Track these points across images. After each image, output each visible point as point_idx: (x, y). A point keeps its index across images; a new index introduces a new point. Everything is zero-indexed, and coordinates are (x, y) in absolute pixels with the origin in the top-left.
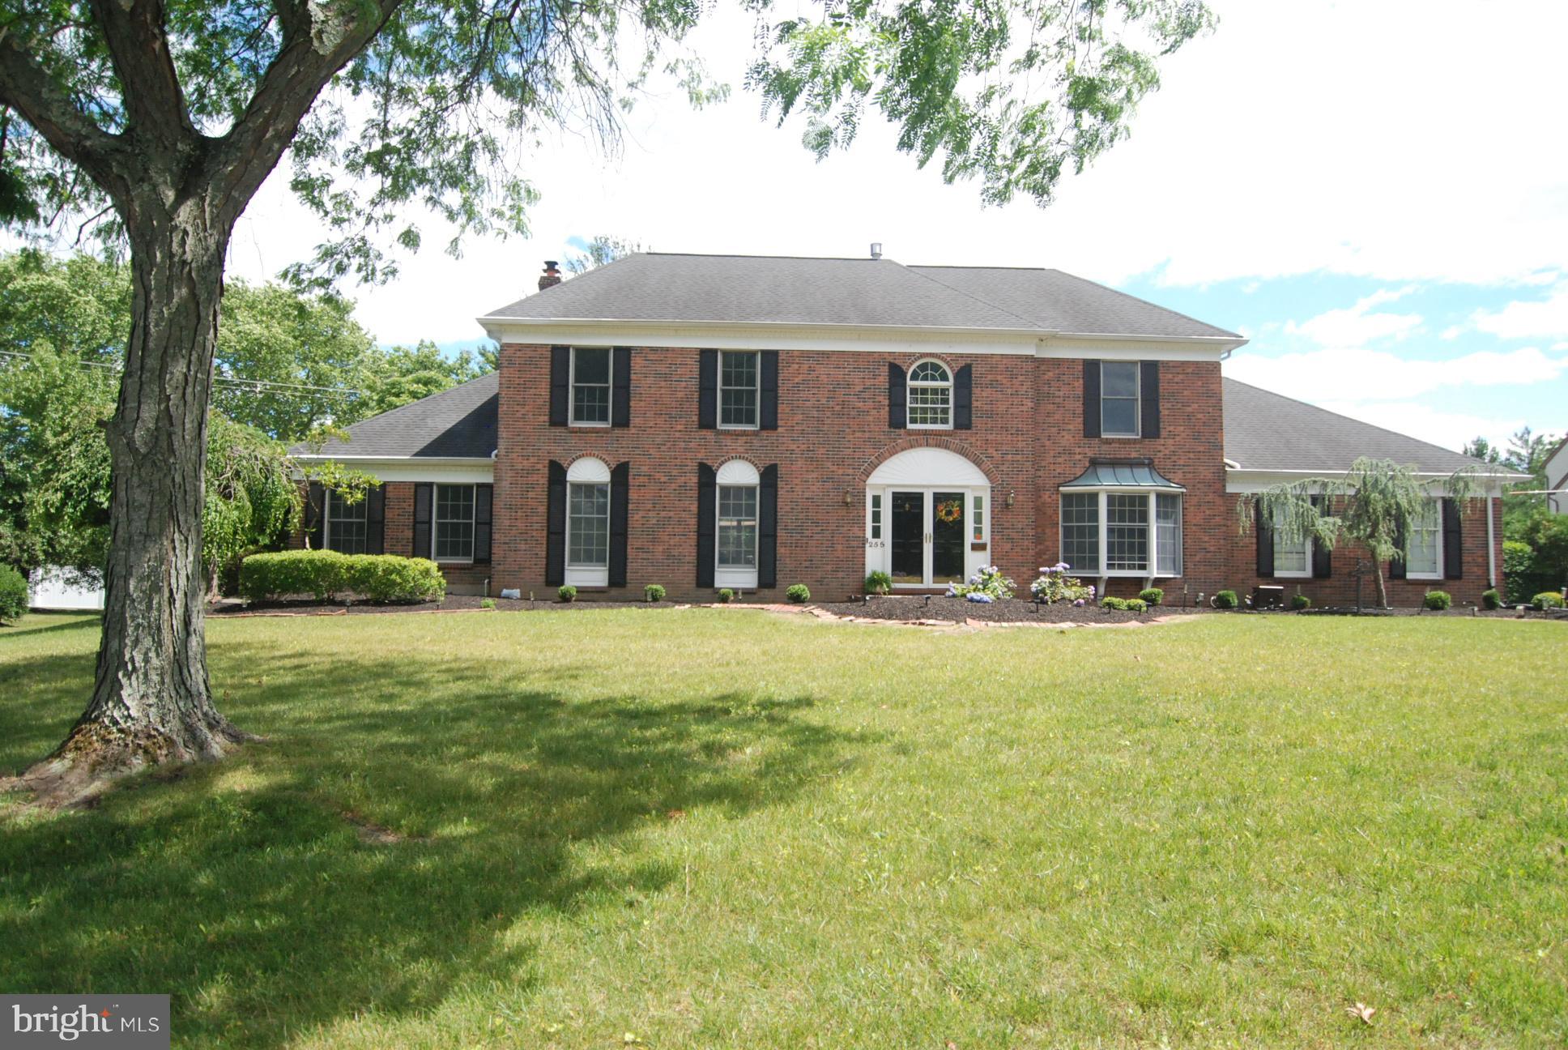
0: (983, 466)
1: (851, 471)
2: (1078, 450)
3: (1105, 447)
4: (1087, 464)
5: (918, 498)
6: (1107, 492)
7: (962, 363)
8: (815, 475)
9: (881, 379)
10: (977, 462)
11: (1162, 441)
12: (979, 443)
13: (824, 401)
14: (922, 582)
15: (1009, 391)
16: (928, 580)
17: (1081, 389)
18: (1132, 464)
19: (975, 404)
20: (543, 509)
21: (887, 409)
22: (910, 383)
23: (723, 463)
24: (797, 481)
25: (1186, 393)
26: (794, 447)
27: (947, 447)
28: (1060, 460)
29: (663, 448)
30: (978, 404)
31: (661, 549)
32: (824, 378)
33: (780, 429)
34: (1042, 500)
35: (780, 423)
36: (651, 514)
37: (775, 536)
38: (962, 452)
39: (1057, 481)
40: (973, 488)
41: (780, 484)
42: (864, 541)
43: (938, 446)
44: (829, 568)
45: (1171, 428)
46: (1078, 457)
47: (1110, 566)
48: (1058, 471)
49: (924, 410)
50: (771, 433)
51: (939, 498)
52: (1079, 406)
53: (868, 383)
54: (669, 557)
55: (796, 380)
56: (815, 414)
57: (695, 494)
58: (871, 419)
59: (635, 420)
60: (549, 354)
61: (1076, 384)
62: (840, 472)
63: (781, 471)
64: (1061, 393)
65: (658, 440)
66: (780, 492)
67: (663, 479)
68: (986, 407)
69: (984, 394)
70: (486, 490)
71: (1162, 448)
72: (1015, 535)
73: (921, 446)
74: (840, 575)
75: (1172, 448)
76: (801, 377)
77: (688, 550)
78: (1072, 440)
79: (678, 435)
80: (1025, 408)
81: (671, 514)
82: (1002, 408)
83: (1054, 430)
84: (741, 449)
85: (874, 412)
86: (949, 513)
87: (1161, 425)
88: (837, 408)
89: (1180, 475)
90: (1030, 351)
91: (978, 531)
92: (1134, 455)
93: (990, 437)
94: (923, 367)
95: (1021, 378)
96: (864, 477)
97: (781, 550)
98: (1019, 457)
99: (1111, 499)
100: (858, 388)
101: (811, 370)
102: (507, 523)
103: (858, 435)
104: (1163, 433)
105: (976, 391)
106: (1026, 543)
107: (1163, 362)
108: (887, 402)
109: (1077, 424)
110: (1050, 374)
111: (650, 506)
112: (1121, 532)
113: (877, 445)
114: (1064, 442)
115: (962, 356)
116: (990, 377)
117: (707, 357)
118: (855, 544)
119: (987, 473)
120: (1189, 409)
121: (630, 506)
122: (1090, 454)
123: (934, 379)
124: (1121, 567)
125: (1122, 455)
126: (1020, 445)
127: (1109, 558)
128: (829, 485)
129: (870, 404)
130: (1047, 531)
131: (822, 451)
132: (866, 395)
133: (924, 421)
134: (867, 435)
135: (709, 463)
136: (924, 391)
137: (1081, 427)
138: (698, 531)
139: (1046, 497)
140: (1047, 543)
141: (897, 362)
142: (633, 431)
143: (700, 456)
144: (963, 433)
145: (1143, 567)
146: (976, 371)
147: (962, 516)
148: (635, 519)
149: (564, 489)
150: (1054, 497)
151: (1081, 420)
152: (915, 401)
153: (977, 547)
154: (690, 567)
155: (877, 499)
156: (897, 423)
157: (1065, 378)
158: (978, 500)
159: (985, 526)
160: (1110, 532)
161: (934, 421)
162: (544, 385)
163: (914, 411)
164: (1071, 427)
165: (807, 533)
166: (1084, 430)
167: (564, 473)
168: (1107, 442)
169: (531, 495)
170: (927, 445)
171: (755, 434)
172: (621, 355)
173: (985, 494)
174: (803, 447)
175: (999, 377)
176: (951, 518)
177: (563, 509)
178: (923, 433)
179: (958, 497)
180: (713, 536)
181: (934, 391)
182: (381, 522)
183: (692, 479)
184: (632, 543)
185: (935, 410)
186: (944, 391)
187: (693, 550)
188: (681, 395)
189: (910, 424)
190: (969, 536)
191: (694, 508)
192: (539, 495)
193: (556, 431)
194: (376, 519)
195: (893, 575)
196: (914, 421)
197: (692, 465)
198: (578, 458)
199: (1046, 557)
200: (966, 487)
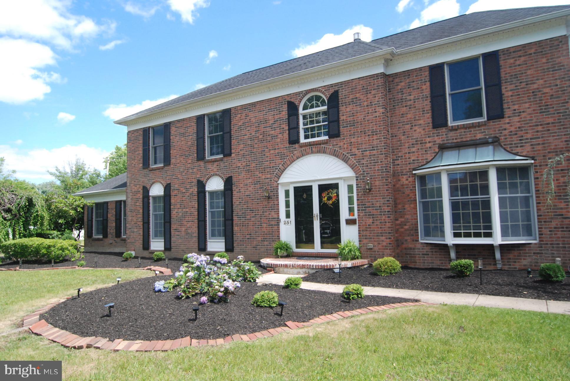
0: (349, 162)
1: (269, 176)
2: (428, 140)
3: (452, 134)
4: (437, 150)
5: (310, 188)
6: (447, 170)
7: (332, 91)
8: (250, 180)
9: (284, 113)
10: (345, 160)
11: (507, 120)
12: (345, 146)
13: (253, 134)
14: (314, 249)
15: (365, 104)
16: (317, 247)
17: (429, 90)
18: (475, 144)
19: (342, 118)
20: (141, 211)
21: (287, 132)
22: (301, 111)
23: (208, 179)
24: (242, 185)
25: (529, 72)
26: (239, 165)
27: (324, 152)
28: (413, 150)
29: (184, 174)
30: (344, 117)
31: (184, 229)
32: (253, 120)
33: (233, 155)
34: (401, 183)
35: (233, 151)
36: (180, 210)
37: (232, 220)
38: (335, 154)
39: (412, 166)
40: (344, 179)
41: (234, 188)
42: (278, 220)
43: (319, 152)
44: (260, 239)
45: (516, 107)
46: (428, 145)
47: (456, 235)
48: (413, 158)
49: (313, 129)
50: (229, 158)
51: (323, 188)
52: (427, 105)
53: (277, 117)
54: (187, 234)
55: (240, 124)
56: (249, 142)
57: (196, 198)
58: (279, 140)
59: (173, 161)
60: (142, 133)
61: (424, 87)
62: (263, 177)
63: (234, 180)
64: (412, 97)
65: (181, 170)
66: (234, 193)
67: (184, 191)
68: (349, 119)
69: (348, 110)
71: (507, 126)
72: (375, 212)
73: (308, 154)
74: (266, 243)
75: (518, 125)
76: (242, 122)
77: (194, 230)
78: (423, 132)
79: (189, 165)
80: (377, 114)
81: (187, 210)
82: (361, 117)
83: (408, 127)
84: (215, 170)
85: (280, 136)
86: (329, 198)
87: (505, 106)
88: (261, 137)
89: (528, 148)
90: (380, 70)
91: (351, 210)
92: (479, 136)
93: (353, 140)
94: (310, 100)
95: (373, 92)
96: (276, 179)
97: (236, 228)
98: (375, 152)
99: (453, 176)
100: (271, 122)
101: (247, 116)
102: (130, 218)
103: (272, 152)
104: (508, 113)
105: (342, 109)
106: (384, 217)
107: (503, 50)
108: (287, 128)
109: (428, 117)
110: (403, 84)
111: (179, 206)
112: (465, 204)
113: (282, 156)
114: (416, 135)
115: (332, 86)
116: (351, 97)
117: (200, 119)
118: (273, 223)
119: (352, 167)
120: (535, 86)
121: (172, 207)
122: (439, 141)
123: (318, 106)
124: (468, 235)
125: (468, 137)
126: (375, 142)
127: (454, 228)
128: (258, 186)
129: (278, 131)
130: (406, 206)
131: (254, 165)
132: (275, 126)
133: (313, 136)
134: (277, 151)
135: (202, 179)
136: (311, 115)
137: (430, 121)
138: (198, 219)
139: (404, 180)
140: (407, 216)
141: (292, 100)
142: (172, 166)
143: (198, 176)
144: (335, 141)
145: (489, 235)
146: (341, 95)
147: (338, 201)
148: (174, 213)
149: (149, 199)
150: (410, 179)
151: (429, 115)
152: (304, 124)
153: (349, 222)
154: (196, 239)
155: (287, 193)
156: (294, 140)
157: (414, 84)
158: (350, 188)
159: (355, 206)
160: (454, 206)
161: (319, 135)
162: (141, 149)
163: (306, 130)
164: (421, 122)
165: (248, 217)
166: (433, 122)
167: (148, 192)
168: (454, 129)
169: (138, 204)
170: (312, 152)
171: (221, 160)
172: (167, 126)
173: (354, 183)
174: (244, 164)
175: (358, 95)
176: (331, 202)
177: (149, 210)
178: (310, 144)
179: (335, 186)
180: (205, 221)
181: (318, 114)
182: (107, 220)
183: (195, 190)
184: (173, 227)
185: (319, 128)
186: (324, 113)
187: (196, 229)
188: (189, 143)
189: (302, 140)
190: (344, 214)
191: (196, 206)
192: (140, 203)
193: (146, 171)
194: (105, 218)
195: (297, 242)
196: (306, 137)
197: (195, 182)
198: (153, 183)
199: (406, 227)
200: (340, 178)
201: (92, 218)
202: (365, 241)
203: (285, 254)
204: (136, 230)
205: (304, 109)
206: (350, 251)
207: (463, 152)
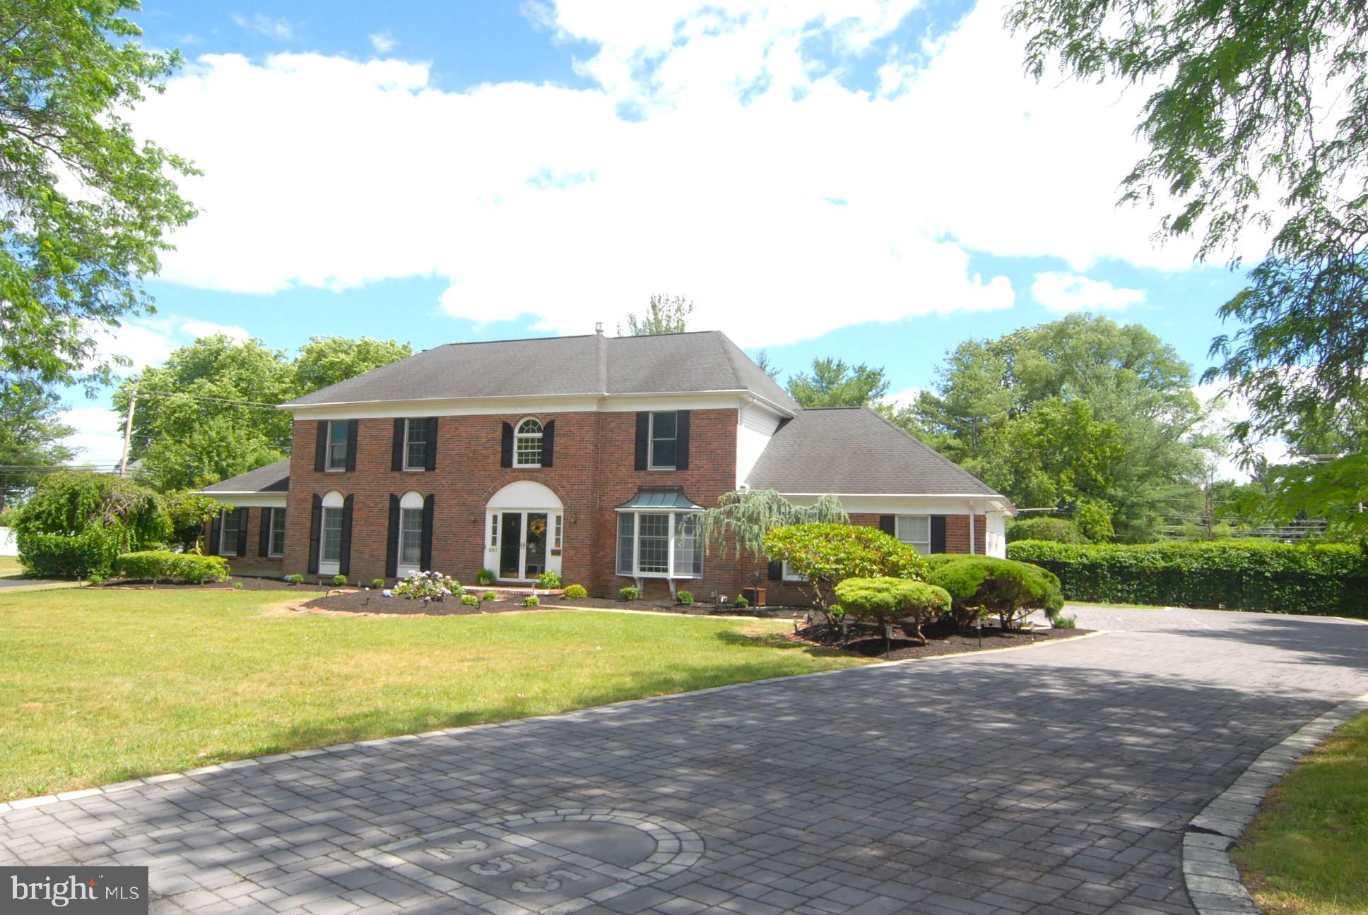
0: (559, 494)
1: (476, 499)
2: (630, 480)
3: (649, 478)
4: (635, 492)
5: (517, 517)
6: (641, 512)
7: (548, 420)
8: (455, 501)
9: (497, 433)
10: (556, 491)
11: (690, 472)
12: (557, 477)
13: (463, 450)
14: (517, 577)
15: (578, 438)
16: (522, 576)
17: (634, 434)
18: (665, 490)
19: (555, 448)
20: (309, 525)
21: (500, 453)
22: (516, 434)
23: (404, 494)
24: (445, 506)
25: (709, 434)
26: (444, 482)
27: (536, 481)
28: (618, 488)
29: (372, 484)
30: (558, 448)
31: (367, 551)
32: (464, 435)
33: (437, 470)
34: (604, 518)
35: (437, 465)
36: (364, 528)
37: (431, 543)
38: (546, 484)
39: (615, 503)
40: (554, 510)
41: (436, 508)
42: (483, 547)
43: (531, 479)
44: (461, 566)
45: (697, 462)
46: (630, 485)
47: (642, 570)
48: (615, 495)
49: (527, 454)
50: (432, 473)
51: (532, 517)
52: (632, 448)
53: (490, 436)
54: (372, 556)
55: (448, 436)
56: (457, 459)
57: (387, 514)
58: (490, 461)
59: (358, 467)
60: (316, 426)
61: (631, 431)
62: (470, 499)
63: (436, 498)
64: (620, 438)
65: (370, 479)
66: (436, 513)
67: (372, 505)
68: (563, 451)
69: (562, 441)
70: (281, 512)
71: (689, 477)
72: (577, 544)
73: (519, 480)
74: (468, 571)
75: (697, 477)
76: (450, 434)
77: (382, 552)
78: (626, 472)
79: (381, 475)
80: (588, 451)
81: (374, 528)
82: (572, 451)
83: (615, 465)
84: (414, 484)
85: (492, 457)
86: (537, 528)
87: (690, 460)
88: (471, 454)
89: (702, 498)
90: (594, 408)
91: (557, 541)
92: (669, 483)
93: (564, 472)
94: (527, 423)
95: (586, 429)
96: (484, 502)
97: (434, 553)
98: (583, 487)
99: (644, 518)
100: (484, 440)
101: (456, 429)
102: (291, 533)
103: (482, 472)
104: (691, 466)
105: (557, 440)
106: (585, 550)
107: (693, 411)
108: (500, 449)
109: (631, 460)
110: (614, 424)
111: (363, 523)
112: (651, 543)
113: (493, 478)
114: (621, 474)
115: (548, 414)
116: (566, 429)
117: (399, 423)
118: (478, 549)
119: (562, 498)
120: (712, 447)
121: (353, 523)
122: (639, 483)
123: (533, 431)
124: (650, 570)
125: (661, 482)
126: (584, 477)
127: (642, 563)
128: (463, 508)
129: (490, 451)
130: (608, 541)
131: (460, 484)
132: (488, 445)
133: (527, 462)
134: (488, 473)
135: (397, 494)
136: (527, 440)
137: (633, 463)
138: (388, 540)
139: (607, 515)
140: (608, 551)
141: (508, 421)
142: (357, 473)
143: (392, 489)
144: (547, 470)
145: (664, 570)
146: (557, 425)
147: (545, 531)
148: (355, 531)
149: (321, 511)
150: (613, 516)
151: (633, 457)
152: (519, 448)
153: (555, 553)
154: (383, 564)
155: (495, 518)
156: (506, 462)
157: (623, 426)
158: (558, 518)
159: (561, 537)
160: (643, 543)
161: (533, 462)
162: (314, 446)
163: (520, 454)
164: (626, 463)
165: (450, 541)
166: (636, 465)
167: (321, 501)
168: (653, 473)
169: (304, 515)
170: (524, 479)
171: (422, 473)
172: (353, 424)
173: (561, 514)
174: (449, 482)
175: (572, 429)
176: (538, 532)
177: (320, 525)
178: (523, 470)
179: (544, 517)
180: (396, 543)
181: (533, 440)
182: (245, 532)
183: (387, 505)
184: (354, 547)
185: (533, 454)
186: (539, 440)
187: (385, 552)
188: (383, 449)
189: (516, 465)
190: (550, 544)
191: (387, 524)
192: (307, 515)
193: (319, 475)
194: (243, 528)
195: (501, 572)
196: (520, 462)
197: (387, 497)
198: (328, 491)
199: (606, 560)
200: (549, 509)
201: (219, 528)
202: (567, 572)
203: (488, 582)
204: (298, 548)
205: (521, 431)
206: (551, 580)
207: (654, 497)
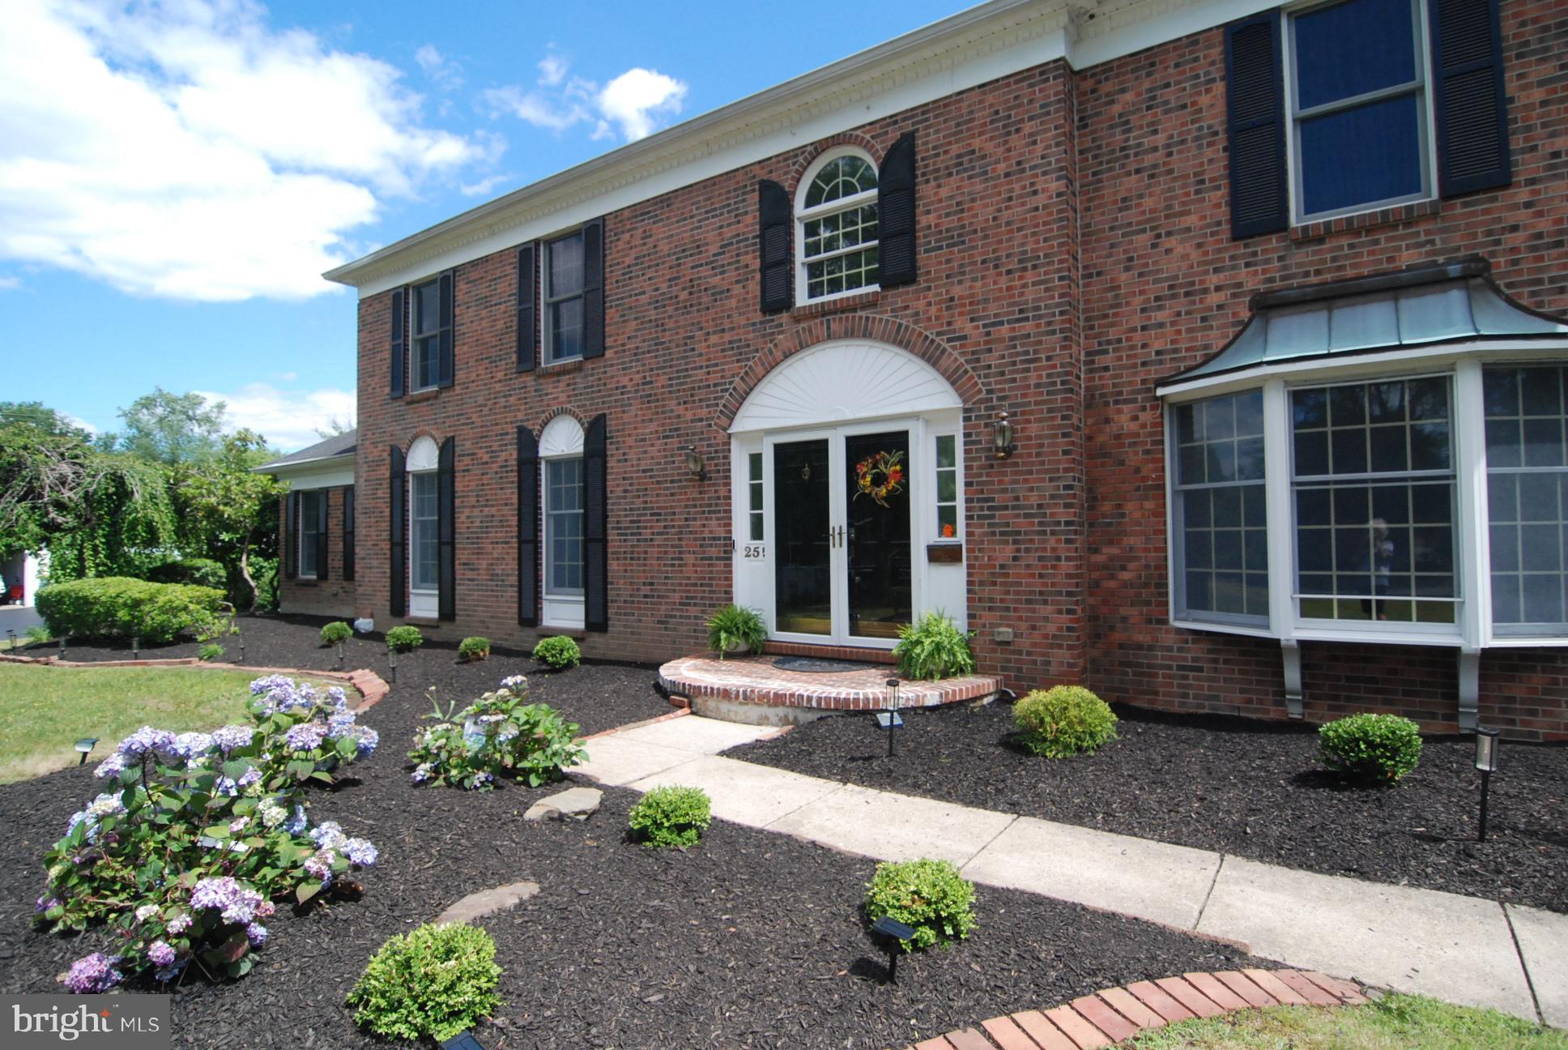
0: (945, 362)
1: (703, 413)
2: (1214, 280)
3: (1302, 257)
4: (1245, 314)
5: (819, 449)
6: (1285, 379)
7: (894, 135)
8: (653, 426)
9: (749, 219)
10: (931, 356)
11: (1523, 194)
12: (933, 310)
13: (664, 288)
14: (829, 633)
15: (1002, 167)
16: (839, 631)
17: (1221, 107)
18: (1393, 287)
19: (923, 220)
20: (387, 512)
21: (758, 276)
22: (800, 210)
23: (545, 424)
24: (630, 441)
26: (625, 381)
27: (867, 334)
28: (1160, 316)
29: (486, 410)
30: (932, 219)
31: (484, 563)
32: (664, 247)
33: (609, 354)
34: (1113, 429)
35: (609, 342)
36: (476, 512)
37: (604, 541)
38: (899, 339)
39: (1154, 373)
40: (925, 417)
41: (611, 449)
42: (729, 545)
43: (850, 334)
44: (676, 597)
46: (1214, 299)
47: (1309, 610)
48: (1157, 345)
49: (834, 264)
50: (600, 363)
51: (859, 448)
52: (1214, 159)
53: (728, 233)
54: (493, 576)
55: (628, 261)
56: (652, 314)
57: (514, 477)
58: (733, 303)
59: (460, 375)
60: (389, 303)
61: (1204, 100)
62: (689, 415)
63: (611, 424)
64: (1160, 139)
65: (480, 400)
66: (612, 463)
67: (486, 458)
68: (947, 223)
69: (944, 192)
71: (1520, 216)
72: (1022, 524)
73: (817, 341)
74: (693, 611)
76: (633, 254)
77: (509, 566)
78: (1195, 256)
79: (498, 387)
80: (1040, 200)
81: (493, 510)
82: (984, 213)
83: (1143, 240)
84: (563, 397)
85: (737, 289)
86: (879, 480)
87: (1518, 143)
88: (684, 295)
90: (1052, 51)
91: (946, 517)
92: (1408, 258)
93: (957, 291)
94: (827, 175)
95: (1028, 127)
96: (724, 421)
97: (613, 565)
98: (1028, 327)
99: (1304, 400)
100: (713, 249)
101: (646, 235)
102: (364, 531)
103: (714, 339)
104: (1526, 166)
105: (926, 191)
106: (1052, 542)
108: (757, 264)
109: (1215, 203)
110: (1129, 97)
111: (473, 500)
112: (1352, 503)
113: (741, 351)
114: (1170, 267)
115: (893, 120)
116: (955, 149)
117: (527, 254)
118: (713, 551)
119: (953, 378)
121: (457, 502)
122: (1252, 281)
123: (849, 190)
125: (1365, 262)
126: (1030, 294)
127: (1305, 584)
128: (674, 442)
129: (731, 275)
130: (1129, 507)
131: (663, 380)
132: (725, 259)
133: (835, 286)
134: (727, 337)
135: (529, 425)
136: (831, 221)
137: (1223, 213)
138: (519, 537)
139: (1123, 420)
140: (1131, 541)
141: (774, 177)
142: (458, 389)
143: (520, 416)
144: (900, 296)
145: (1444, 614)
146: (924, 147)
147: (906, 487)
148: (461, 517)
149: (404, 482)
150: (1147, 417)
151: (1221, 195)
152: (811, 249)
153: (940, 555)
154: (512, 593)
155: (756, 461)
156: (776, 301)
157: (1171, 95)
158: (945, 447)
159: (960, 504)
160: (1308, 505)
161: (854, 282)
162: (387, 346)
163: (814, 270)
164: (1192, 220)
165: (646, 533)
166: (1234, 220)
167: (403, 460)
168: (1309, 238)
169: (380, 493)
170: (830, 337)
171: (578, 368)
172: (447, 280)
173: (957, 431)
174: (637, 378)
175: (976, 143)
176: (883, 491)
177: (404, 511)
178: (824, 311)
179: (898, 442)
180: (536, 543)
181: (850, 216)
182: (326, 534)
183: (511, 454)
184: (461, 556)
185: (853, 259)
186: (869, 214)
187: (514, 565)
188: (500, 324)
189: (802, 299)
190: (924, 529)
191: (515, 500)
192: (384, 492)
193: (399, 406)
194: (322, 530)
195: (782, 612)
196: (814, 291)
197: (512, 436)
198: (415, 438)
199: (1126, 576)
200: (914, 416)
201: (296, 530)
202: (987, 617)
203: (743, 647)
204: (375, 563)
205: (811, 201)
206: (938, 648)
207: (1345, 316)
